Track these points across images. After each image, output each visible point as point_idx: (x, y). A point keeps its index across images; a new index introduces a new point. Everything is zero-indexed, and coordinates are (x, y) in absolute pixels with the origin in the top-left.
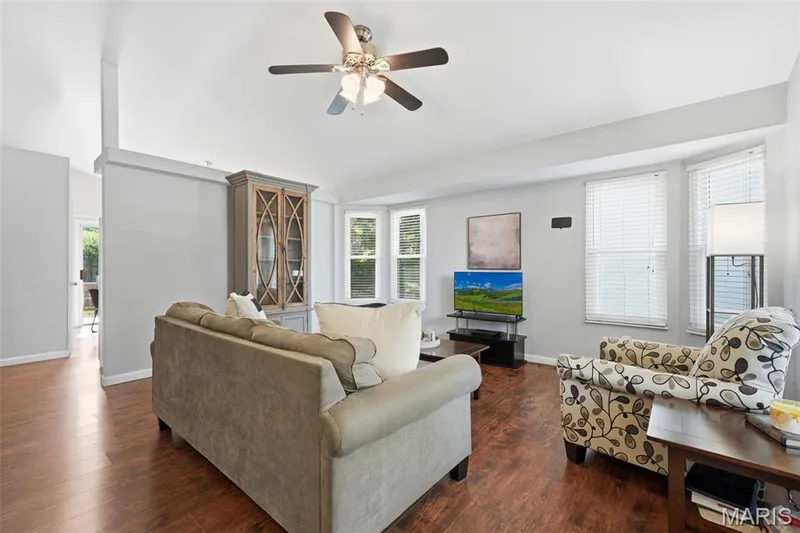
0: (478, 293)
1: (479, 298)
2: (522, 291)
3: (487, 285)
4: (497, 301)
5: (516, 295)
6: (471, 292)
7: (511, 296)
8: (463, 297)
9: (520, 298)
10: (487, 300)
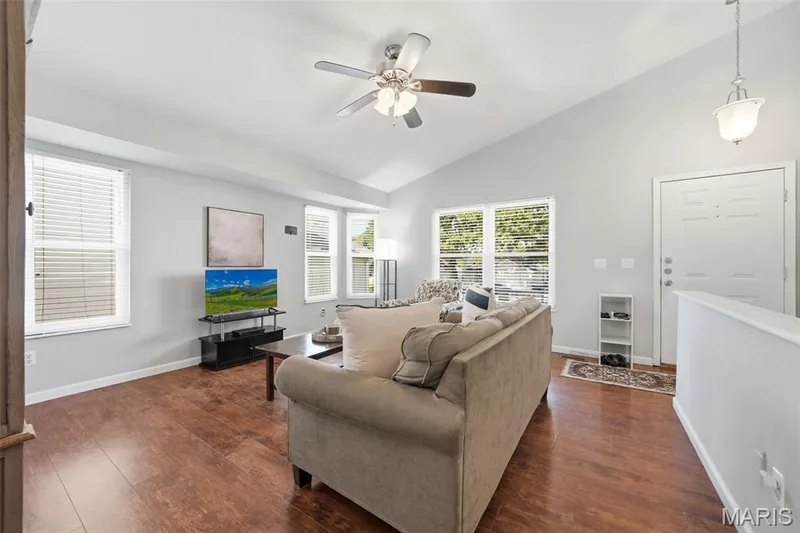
0: (237, 292)
1: (237, 297)
2: (276, 286)
3: (246, 283)
4: (257, 297)
5: (273, 289)
6: (228, 292)
7: (268, 291)
8: (216, 299)
9: (275, 292)
10: (246, 297)
